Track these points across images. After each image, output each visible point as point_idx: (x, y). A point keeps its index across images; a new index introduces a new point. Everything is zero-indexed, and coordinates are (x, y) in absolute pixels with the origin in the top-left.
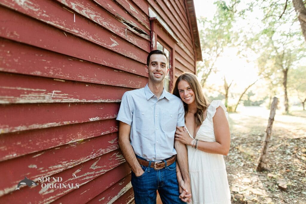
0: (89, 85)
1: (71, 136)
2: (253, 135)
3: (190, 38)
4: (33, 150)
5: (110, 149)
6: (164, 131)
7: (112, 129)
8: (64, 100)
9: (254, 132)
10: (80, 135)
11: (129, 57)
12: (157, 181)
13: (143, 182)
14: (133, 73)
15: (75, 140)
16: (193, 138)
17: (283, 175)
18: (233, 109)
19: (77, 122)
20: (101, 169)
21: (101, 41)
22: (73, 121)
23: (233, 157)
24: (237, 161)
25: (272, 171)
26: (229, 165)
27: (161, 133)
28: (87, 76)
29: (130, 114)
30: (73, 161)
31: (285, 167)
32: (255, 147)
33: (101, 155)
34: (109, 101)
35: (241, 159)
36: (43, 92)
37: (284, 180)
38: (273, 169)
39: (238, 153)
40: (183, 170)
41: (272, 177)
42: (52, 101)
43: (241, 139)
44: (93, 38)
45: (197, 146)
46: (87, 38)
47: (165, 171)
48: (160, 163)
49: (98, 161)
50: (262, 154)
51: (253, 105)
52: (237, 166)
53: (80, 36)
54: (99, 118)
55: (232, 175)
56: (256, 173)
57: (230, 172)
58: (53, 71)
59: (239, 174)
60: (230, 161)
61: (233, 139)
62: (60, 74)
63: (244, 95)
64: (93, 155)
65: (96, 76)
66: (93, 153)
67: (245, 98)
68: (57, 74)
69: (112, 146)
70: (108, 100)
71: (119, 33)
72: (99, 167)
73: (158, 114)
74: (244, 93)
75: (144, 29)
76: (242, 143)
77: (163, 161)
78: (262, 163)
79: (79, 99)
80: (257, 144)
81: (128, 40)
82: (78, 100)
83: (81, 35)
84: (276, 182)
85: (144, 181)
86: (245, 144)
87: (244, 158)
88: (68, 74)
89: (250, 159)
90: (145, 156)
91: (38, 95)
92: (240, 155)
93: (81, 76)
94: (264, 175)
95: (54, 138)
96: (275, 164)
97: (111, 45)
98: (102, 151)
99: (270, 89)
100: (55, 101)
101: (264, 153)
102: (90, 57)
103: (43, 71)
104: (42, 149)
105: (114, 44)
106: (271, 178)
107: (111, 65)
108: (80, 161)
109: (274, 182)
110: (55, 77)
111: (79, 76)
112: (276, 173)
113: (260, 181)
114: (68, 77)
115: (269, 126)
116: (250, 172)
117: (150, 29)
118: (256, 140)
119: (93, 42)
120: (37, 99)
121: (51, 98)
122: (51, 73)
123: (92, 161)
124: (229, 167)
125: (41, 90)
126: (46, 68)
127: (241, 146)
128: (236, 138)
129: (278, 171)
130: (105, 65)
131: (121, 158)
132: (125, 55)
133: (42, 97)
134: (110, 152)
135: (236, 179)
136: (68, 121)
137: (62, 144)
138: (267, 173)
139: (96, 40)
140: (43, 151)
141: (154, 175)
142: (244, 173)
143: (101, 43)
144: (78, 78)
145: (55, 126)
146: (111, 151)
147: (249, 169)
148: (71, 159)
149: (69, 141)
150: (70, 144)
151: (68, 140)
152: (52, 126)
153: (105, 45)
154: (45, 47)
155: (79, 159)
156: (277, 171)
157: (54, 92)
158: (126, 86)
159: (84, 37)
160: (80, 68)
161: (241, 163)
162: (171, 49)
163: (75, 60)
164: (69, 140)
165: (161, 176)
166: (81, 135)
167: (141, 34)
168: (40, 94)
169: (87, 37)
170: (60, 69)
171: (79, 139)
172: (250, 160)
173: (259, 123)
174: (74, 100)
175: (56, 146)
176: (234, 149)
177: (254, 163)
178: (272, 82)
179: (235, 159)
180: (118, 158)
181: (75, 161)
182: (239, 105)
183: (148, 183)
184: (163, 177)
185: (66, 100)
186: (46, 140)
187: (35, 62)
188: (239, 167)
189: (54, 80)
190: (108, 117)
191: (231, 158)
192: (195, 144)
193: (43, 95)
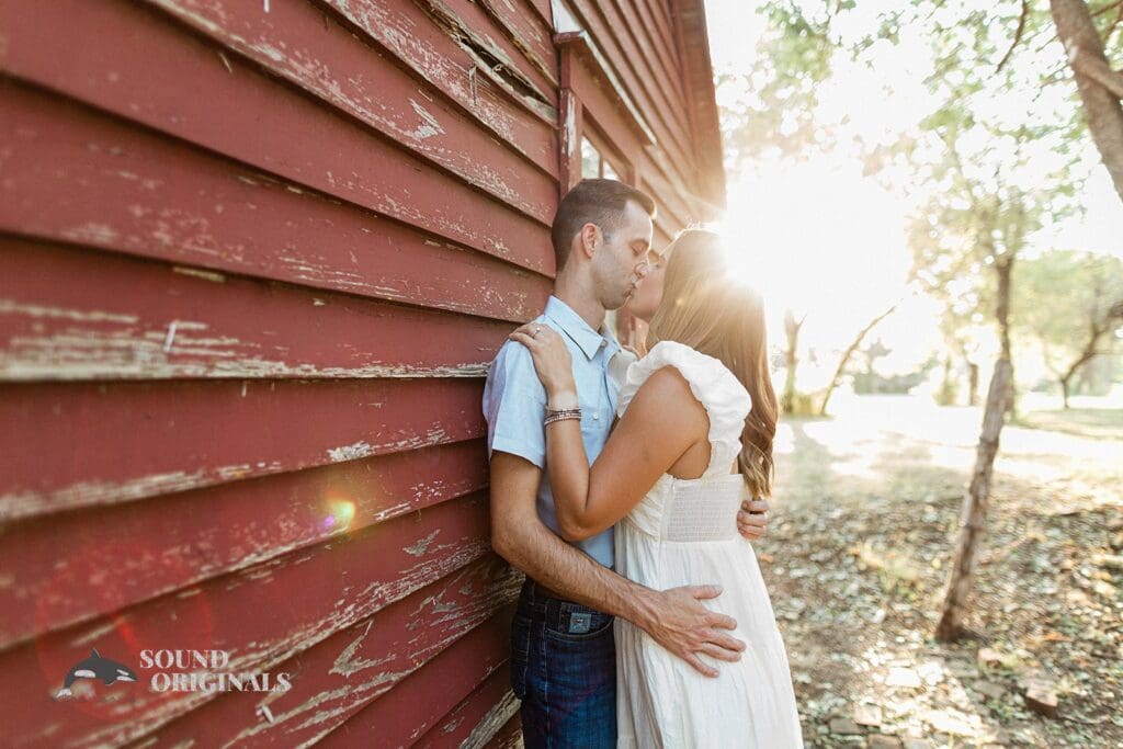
0: (328, 302)
1: (252, 532)
2: (908, 502)
4: (74, 611)
5: (411, 579)
7: (419, 494)
8: (219, 365)
9: (908, 491)
10: (288, 527)
11: (483, 187)
14: (499, 255)
15: (266, 549)
17: (1036, 654)
18: (817, 404)
19: (276, 467)
20: (375, 671)
21: (376, 110)
22: (261, 465)
23: (841, 585)
24: (859, 604)
25: (996, 640)
26: (830, 617)
28: (321, 258)
30: (261, 646)
31: (1040, 624)
32: (919, 547)
33: (378, 608)
34: (407, 371)
35: (873, 594)
36: (123, 326)
37: (1042, 673)
38: (998, 633)
39: (860, 573)
41: (999, 665)
42: (166, 371)
43: (866, 516)
44: (342, 91)
46: (317, 90)
49: (361, 638)
50: (957, 574)
51: (884, 390)
52: (861, 623)
53: (292, 75)
54: (367, 446)
55: (846, 657)
56: (937, 649)
57: (839, 647)
58: (173, 227)
59: (869, 654)
60: (832, 603)
61: (833, 520)
62: (201, 242)
63: (856, 353)
64: (342, 613)
65: (354, 260)
66: (345, 605)
67: (859, 364)
68: (187, 245)
69: (421, 567)
70: (402, 368)
71: (445, 82)
72: (369, 664)
74: (854, 347)
75: (535, 75)
76: (870, 533)
78: (956, 610)
79: (286, 364)
80: (927, 535)
81: (477, 116)
82: (282, 369)
83: (295, 71)
84: (1014, 681)
86: (880, 538)
87: (883, 591)
88: (240, 248)
89: (906, 596)
91: (98, 342)
92: (867, 579)
93: (293, 260)
94: (965, 654)
95: (173, 545)
96: (1002, 610)
97: (415, 129)
98: (381, 592)
99: (948, 332)
100: (178, 370)
101: (963, 572)
102: (329, 174)
103: (123, 224)
104: (121, 601)
105: (425, 130)
106: (996, 667)
107: (416, 218)
108: (290, 646)
109: (1008, 681)
110: (178, 255)
111: (287, 260)
112: (1009, 646)
113: (954, 681)
114: (238, 260)
115: (981, 469)
116: (914, 646)
117: (556, 83)
118: (921, 521)
119: (346, 109)
120: (95, 361)
121: (163, 357)
122: (163, 236)
123: (339, 639)
124: (830, 628)
125: (113, 318)
126: (138, 211)
127: (868, 546)
128: (845, 515)
129: (1017, 637)
130: (390, 214)
131: (451, 617)
132: (468, 178)
133: (119, 349)
134: (413, 594)
135: (863, 673)
136: (240, 462)
137: (210, 571)
138: (978, 648)
139: (358, 101)
140: (121, 612)
142: (890, 650)
143: (377, 118)
144: (283, 267)
145: (182, 487)
146: (416, 588)
147: (905, 632)
148: (251, 641)
149: (241, 559)
150: (247, 568)
151: (239, 550)
152: (168, 489)
153: (390, 128)
154: (134, 110)
155: (284, 637)
156: (1013, 640)
157: (173, 327)
158: (473, 311)
159: (308, 85)
160: (289, 224)
161: (874, 609)
162: (627, 168)
163: (268, 185)
164: (243, 552)
166: (292, 524)
167: (524, 95)
168: (112, 338)
169: (319, 84)
170: (205, 222)
171: (284, 544)
172: (905, 599)
173: (917, 457)
174: (263, 368)
175: (184, 584)
176: (843, 554)
177: (922, 611)
178: (951, 307)
179: (851, 596)
180: (441, 615)
181: (267, 645)
182: (835, 391)
185: (233, 364)
186: (137, 557)
187: (84, 182)
188: (866, 625)
189: (177, 270)
190: (403, 443)
191: (835, 590)
193: (123, 343)
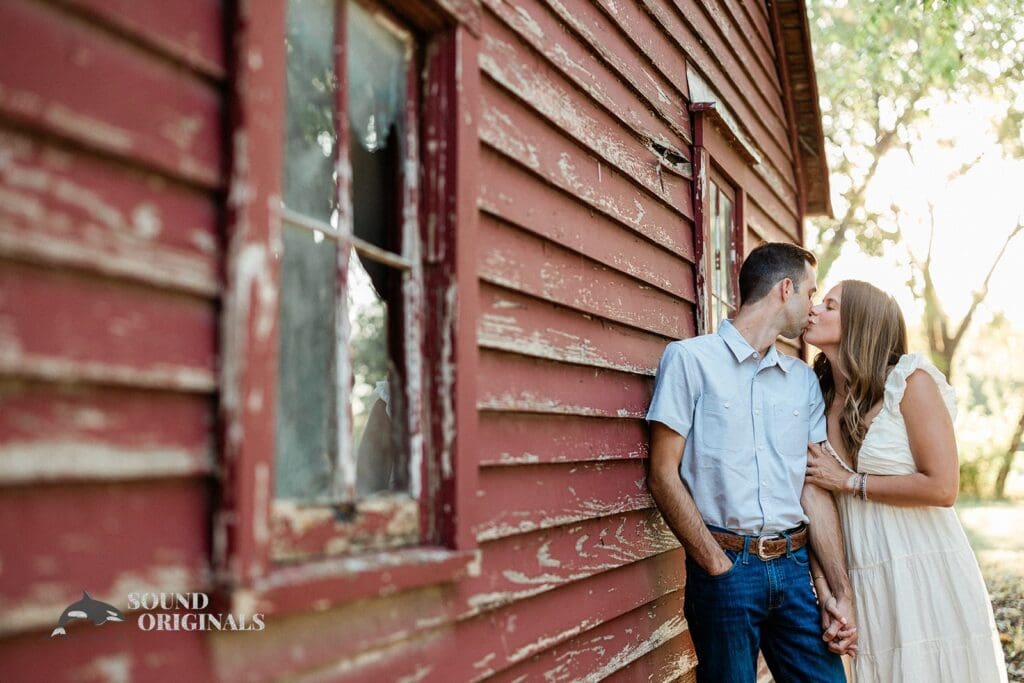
3: (781, 123)
6: (781, 456)
11: (661, 243)
12: (768, 592)
13: (732, 590)
14: (668, 290)
16: (851, 470)
27: (772, 460)
29: (689, 407)
40: (833, 568)
45: (865, 490)
47: (786, 563)
48: (773, 540)
73: (761, 406)
77: (781, 536)
81: (658, 195)
85: (736, 586)
90: (735, 521)
97: (637, 217)
105: (640, 215)
117: (690, 142)
132: (656, 240)
141: (758, 574)
162: (736, 189)
165: (778, 578)
167: (676, 164)
183: (745, 594)
184: (783, 581)
192: (857, 487)
